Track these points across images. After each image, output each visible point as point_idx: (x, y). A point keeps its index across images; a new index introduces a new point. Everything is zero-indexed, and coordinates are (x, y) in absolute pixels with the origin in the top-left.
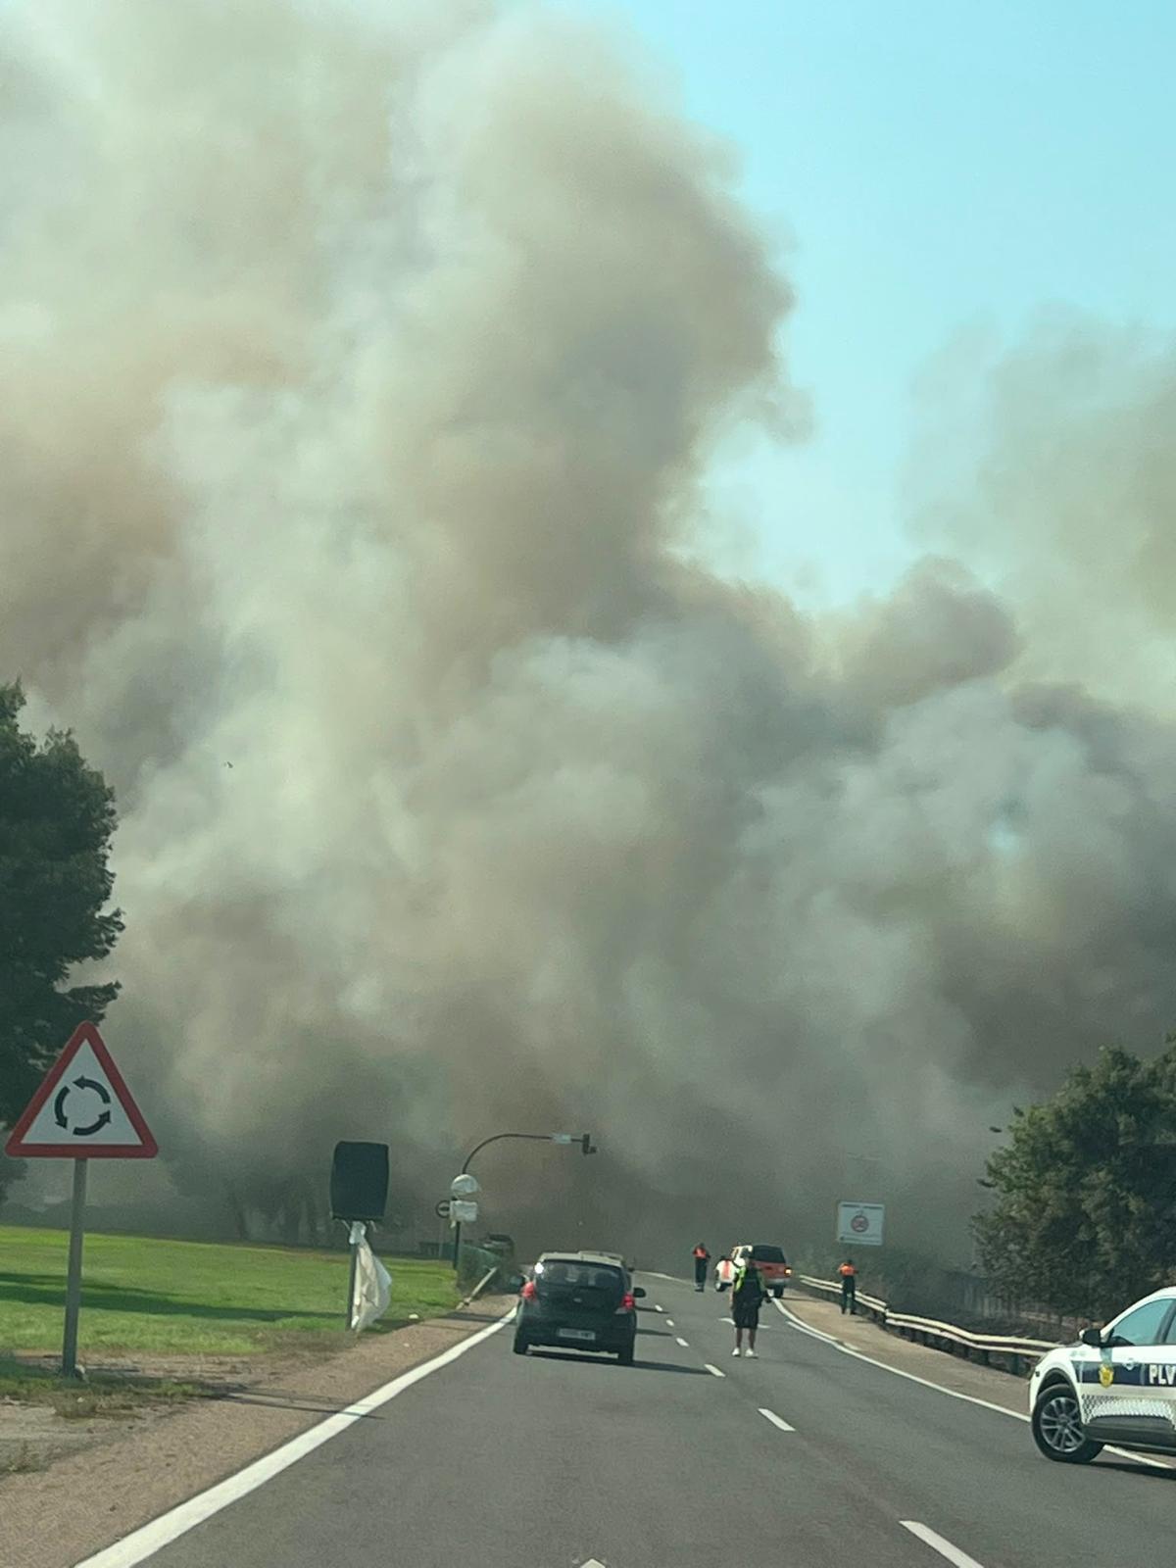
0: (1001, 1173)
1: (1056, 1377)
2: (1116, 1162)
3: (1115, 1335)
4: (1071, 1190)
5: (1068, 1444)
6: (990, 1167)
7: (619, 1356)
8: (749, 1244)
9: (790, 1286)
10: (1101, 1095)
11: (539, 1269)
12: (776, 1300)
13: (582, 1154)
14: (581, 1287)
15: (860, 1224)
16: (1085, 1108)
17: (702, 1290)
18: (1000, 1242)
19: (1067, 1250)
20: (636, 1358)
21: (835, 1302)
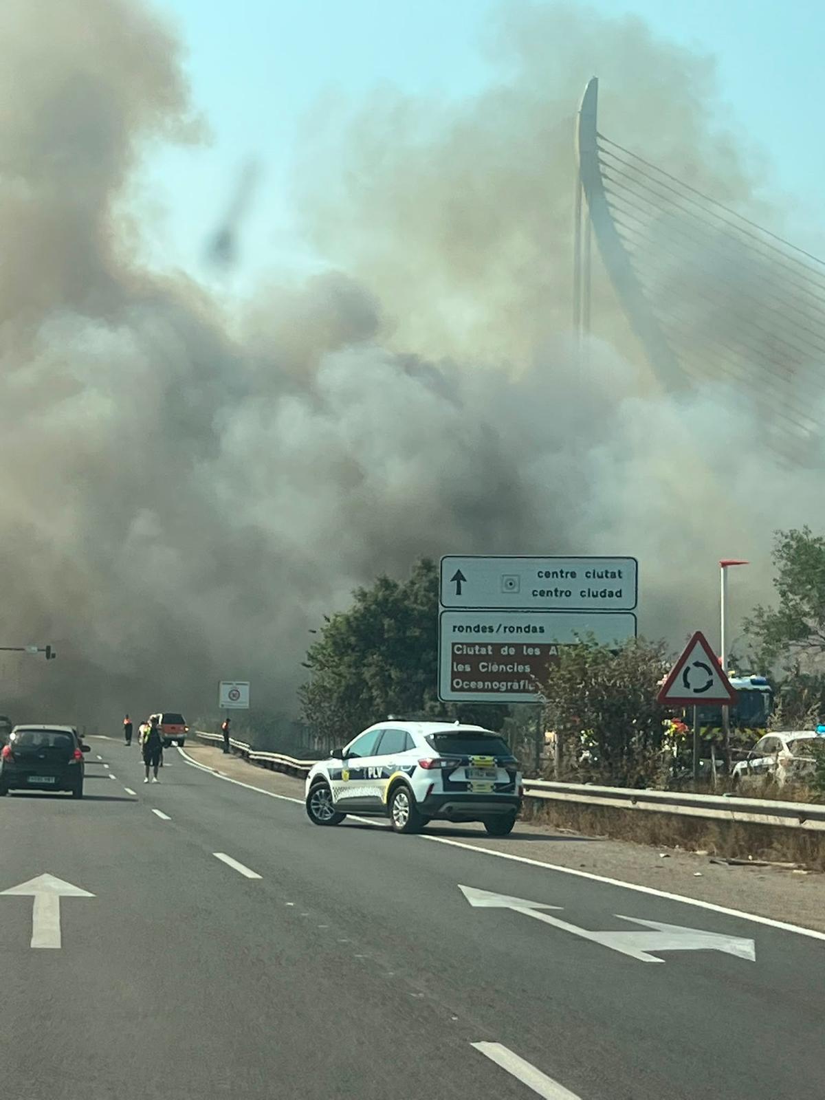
0: (316, 659)
1: (319, 778)
2: (383, 648)
3: (350, 752)
4: (357, 668)
5: (327, 815)
6: (309, 654)
7: (74, 793)
8: (160, 713)
9: (189, 739)
10: (373, 607)
11: (13, 736)
12: (179, 748)
13: (45, 658)
14: (44, 747)
15: (234, 695)
16: (363, 616)
17: (129, 745)
18: (317, 702)
19: (358, 705)
20: (84, 793)
21: (217, 747)
